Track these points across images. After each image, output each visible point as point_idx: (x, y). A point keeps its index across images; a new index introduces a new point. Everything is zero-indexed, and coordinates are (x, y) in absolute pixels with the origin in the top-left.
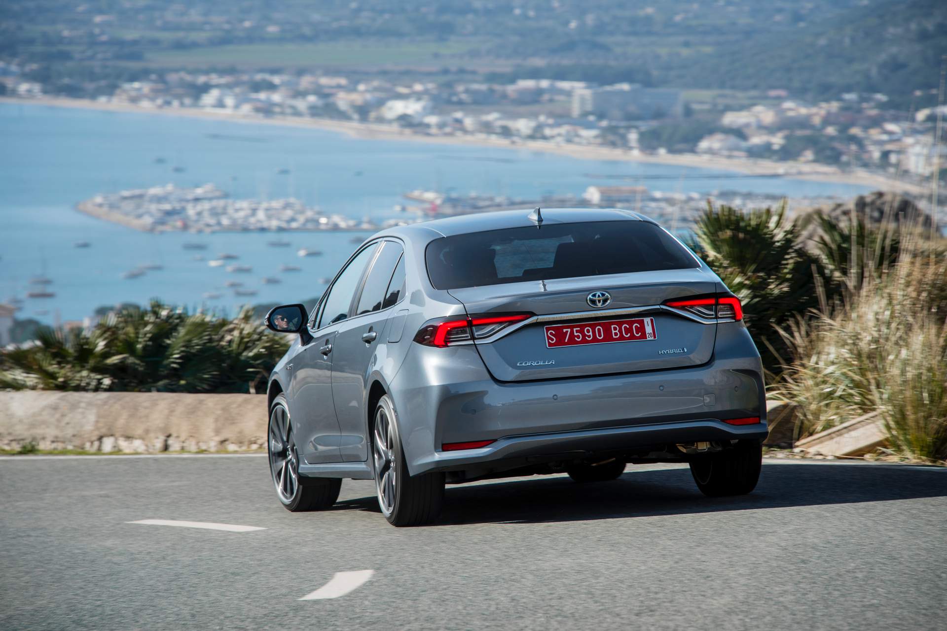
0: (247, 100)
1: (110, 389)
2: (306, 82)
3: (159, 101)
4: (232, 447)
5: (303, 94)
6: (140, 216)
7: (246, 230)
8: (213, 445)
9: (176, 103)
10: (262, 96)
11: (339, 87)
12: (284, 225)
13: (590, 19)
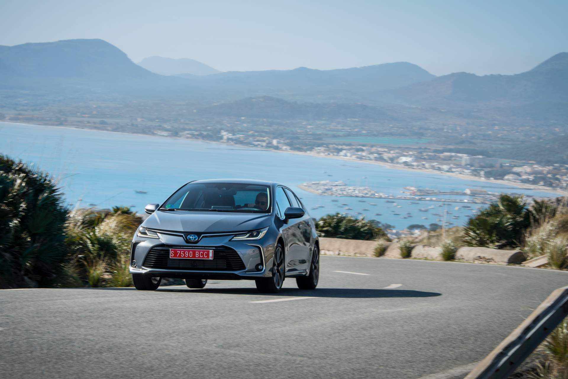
0: (354, 155)
1: (324, 236)
2: (374, 149)
3: (326, 154)
4: (358, 255)
5: (372, 153)
6: (317, 190)
7: (351, 196)
8: (352, 254)
9: (331, 154)
10: (359, 153)
11: (385, 151)
12: (364, 195)
13: (470, 134)
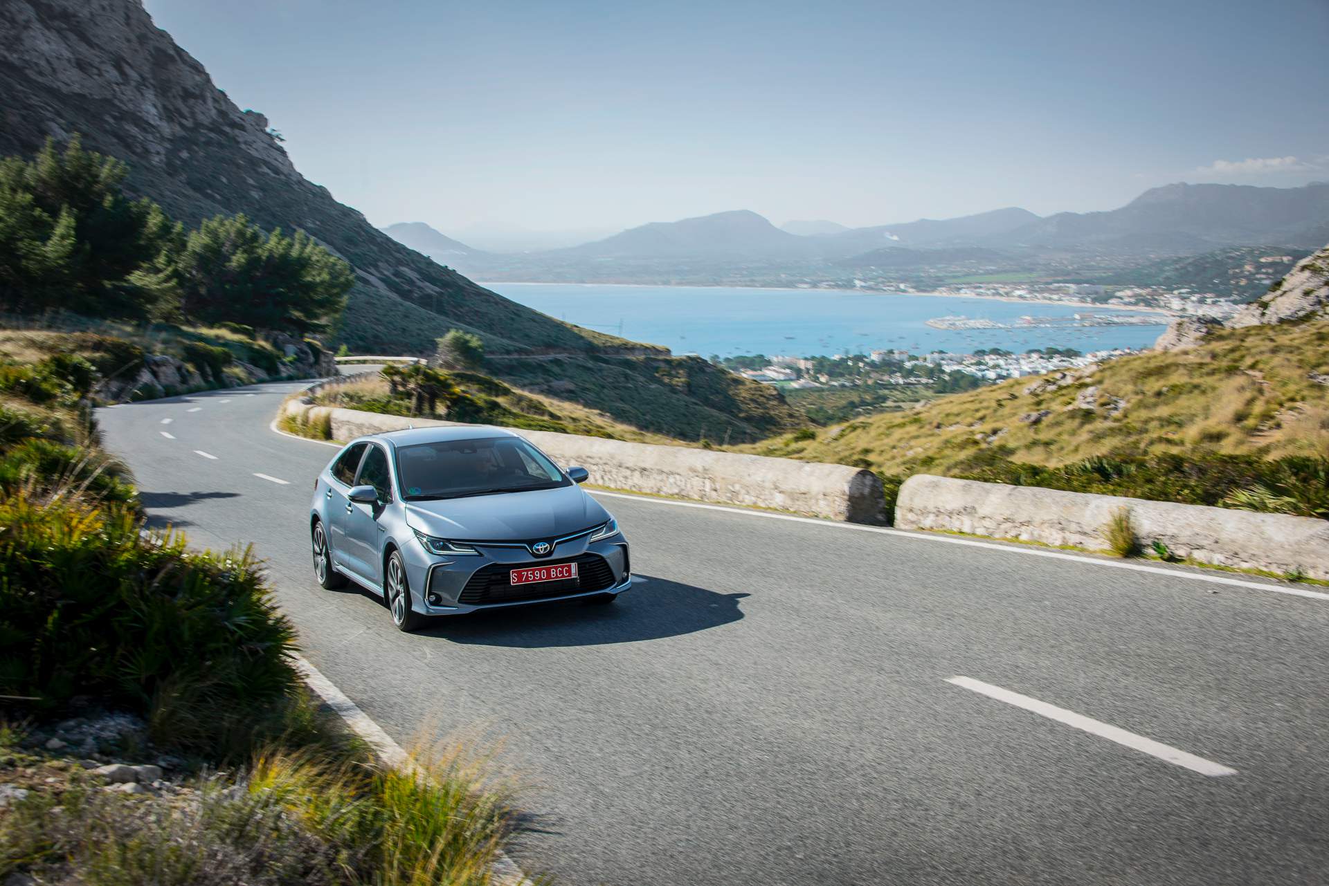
3: (948, 292)
9: (953, 293)
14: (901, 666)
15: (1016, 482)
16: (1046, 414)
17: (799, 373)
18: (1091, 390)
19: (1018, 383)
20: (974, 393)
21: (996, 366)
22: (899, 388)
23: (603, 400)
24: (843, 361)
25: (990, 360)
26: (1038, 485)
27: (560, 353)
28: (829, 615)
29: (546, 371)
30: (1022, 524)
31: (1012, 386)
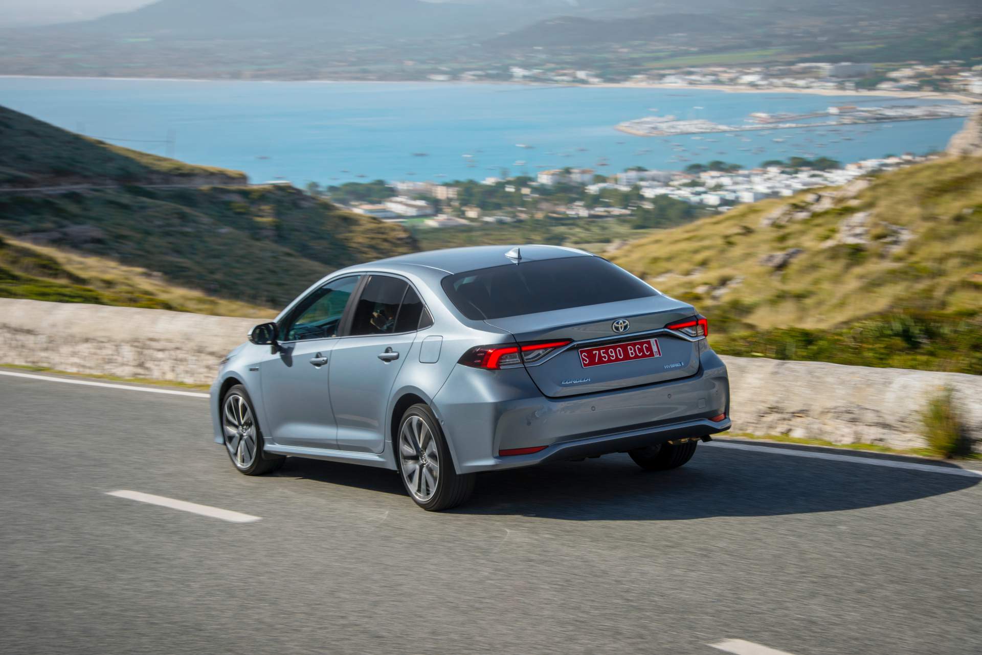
0: (683, 80)
5: (706, 75)
9: (653, 82)
10: (690, 77)
11: (722, 71)
12: (702, 131)
14: (644, 627)
15: (783, 355)
16: (798, 252)
17: (437, 206)
18: (859, 217)
19: (753, 210)
20: (690, 226)
21: (719, 187)
22: (581, 223)
23: (148, 252)
24: (500, 186)
25: (709, 178)
26: (814, 357)
27: (77, 183)
28: (533, 556)
29: (59, 212)
30: (794, 414)
31: (743, 215)
